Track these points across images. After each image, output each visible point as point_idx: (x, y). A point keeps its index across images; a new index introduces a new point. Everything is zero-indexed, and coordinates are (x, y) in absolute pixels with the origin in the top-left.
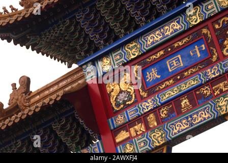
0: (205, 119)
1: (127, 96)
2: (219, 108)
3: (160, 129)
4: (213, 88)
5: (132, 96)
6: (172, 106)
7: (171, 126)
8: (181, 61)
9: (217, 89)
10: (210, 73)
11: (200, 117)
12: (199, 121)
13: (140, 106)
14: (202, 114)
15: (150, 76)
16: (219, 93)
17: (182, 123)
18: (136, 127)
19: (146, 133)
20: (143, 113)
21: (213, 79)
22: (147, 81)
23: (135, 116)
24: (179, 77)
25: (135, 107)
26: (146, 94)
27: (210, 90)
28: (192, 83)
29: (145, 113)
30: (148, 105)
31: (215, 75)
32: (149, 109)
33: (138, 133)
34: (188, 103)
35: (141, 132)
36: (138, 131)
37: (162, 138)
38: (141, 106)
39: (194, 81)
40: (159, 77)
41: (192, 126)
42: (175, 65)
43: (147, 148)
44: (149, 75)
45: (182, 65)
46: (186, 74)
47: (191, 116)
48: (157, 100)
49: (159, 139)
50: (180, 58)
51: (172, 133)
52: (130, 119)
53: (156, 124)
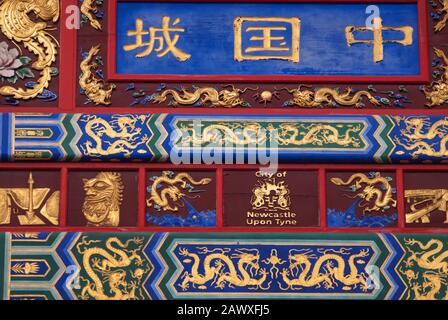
0: (339, 287)
1: (18, 64)
2: (410, 274)
3: (132, 246)
4: (409, 193)
5: (39, 73)
6: (212, 185)
7: (185, 252)
8: (296, 44)
9: (422, 203)
10: (417, 135)
11: (322, 271)
12: (310, 283)
13: (74, 122)
14: (335, 264)
15: (146, 38)
16: (425, 220)
17: (235, 262)
18: (21, 192)
19: (63, 235)
20: (78, 153)
21: (422, 159)
22: (127, 48)
23: (39, 152)
24: (266, 95)
25: (55, 117)
26: (102, 92)
27: (394, 196)
28: (332, 137)
29: (86, 159)
30: (113, 134)
31: (437, 149)
32: (112, 150)
33: (23, 220)
34: (282, 201)
35: (37, 221)
36: (24, 212)
37: (128, 279)
38: (82, 125)
39: (342, 132)
40: (184, 57)
41: (275, 289)
42: (267, 45)
43: (48, 293)
44: (139, 32)
45: (296, 58)
46: (303, 96)
47: (283, 252)
48: (158, 134)
49: (115, 278)
50: (296, 32)
51: (180, 281)
52: (13, 152)
53: (114, 217)
